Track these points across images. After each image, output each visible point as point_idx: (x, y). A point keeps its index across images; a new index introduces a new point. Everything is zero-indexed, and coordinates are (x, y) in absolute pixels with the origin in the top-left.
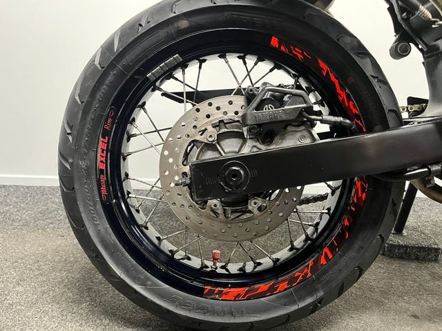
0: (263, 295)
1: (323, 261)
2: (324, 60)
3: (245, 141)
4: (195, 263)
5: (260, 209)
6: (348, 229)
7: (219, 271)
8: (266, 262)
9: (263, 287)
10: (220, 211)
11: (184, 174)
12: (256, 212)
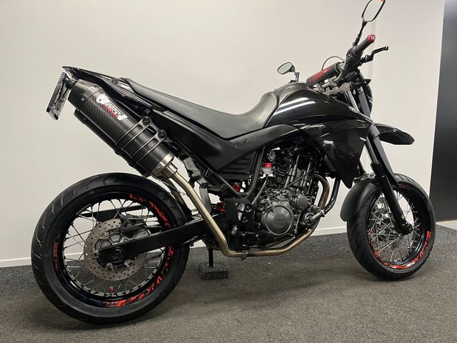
0: (134, 301)
1: (158, 282)
2: (152, 202)
3: (121, 237)
4: (101, 294)
5: (130, 264)
6: (168, 267)
7: (113, 296)
8: (136, 288)
9: (133, 298)
10: (112, 268)
11: (95, 254)
12: (128, 266)
